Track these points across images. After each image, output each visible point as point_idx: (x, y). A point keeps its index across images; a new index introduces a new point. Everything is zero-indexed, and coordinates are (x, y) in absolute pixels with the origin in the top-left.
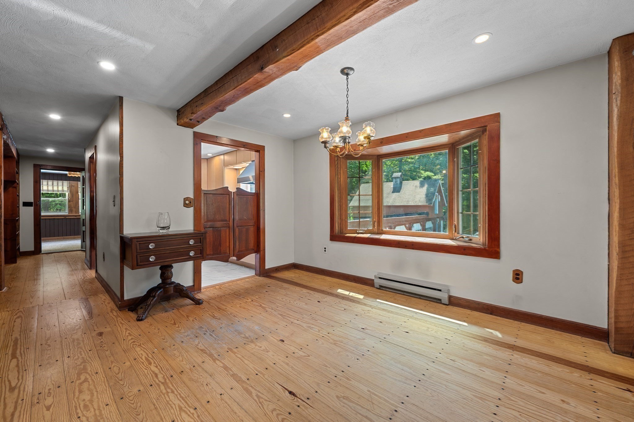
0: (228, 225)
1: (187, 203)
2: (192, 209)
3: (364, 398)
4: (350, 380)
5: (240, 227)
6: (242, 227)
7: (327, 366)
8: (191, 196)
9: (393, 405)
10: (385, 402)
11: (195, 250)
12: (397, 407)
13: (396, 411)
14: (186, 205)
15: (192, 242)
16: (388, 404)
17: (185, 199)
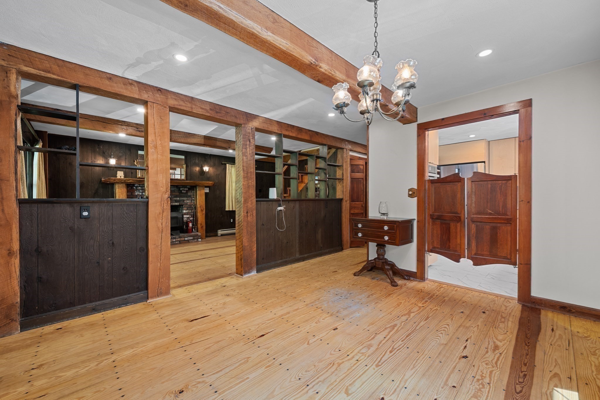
0: (458, 218)
1: (412, 194)
2: (416, 199)
3: (241, 373)
4: (266, 368)
5: (478, 223)
6: (482, 223)
7: (290, 354)
8: (416, 187)
9: (224, 392)
10: (229, 387)
11: (390, 236)
12: (220, 394)
13: (216, 392)
14: (410, 196)
15: (386, 228)
16: (226, 388)
17: (410, 190)
